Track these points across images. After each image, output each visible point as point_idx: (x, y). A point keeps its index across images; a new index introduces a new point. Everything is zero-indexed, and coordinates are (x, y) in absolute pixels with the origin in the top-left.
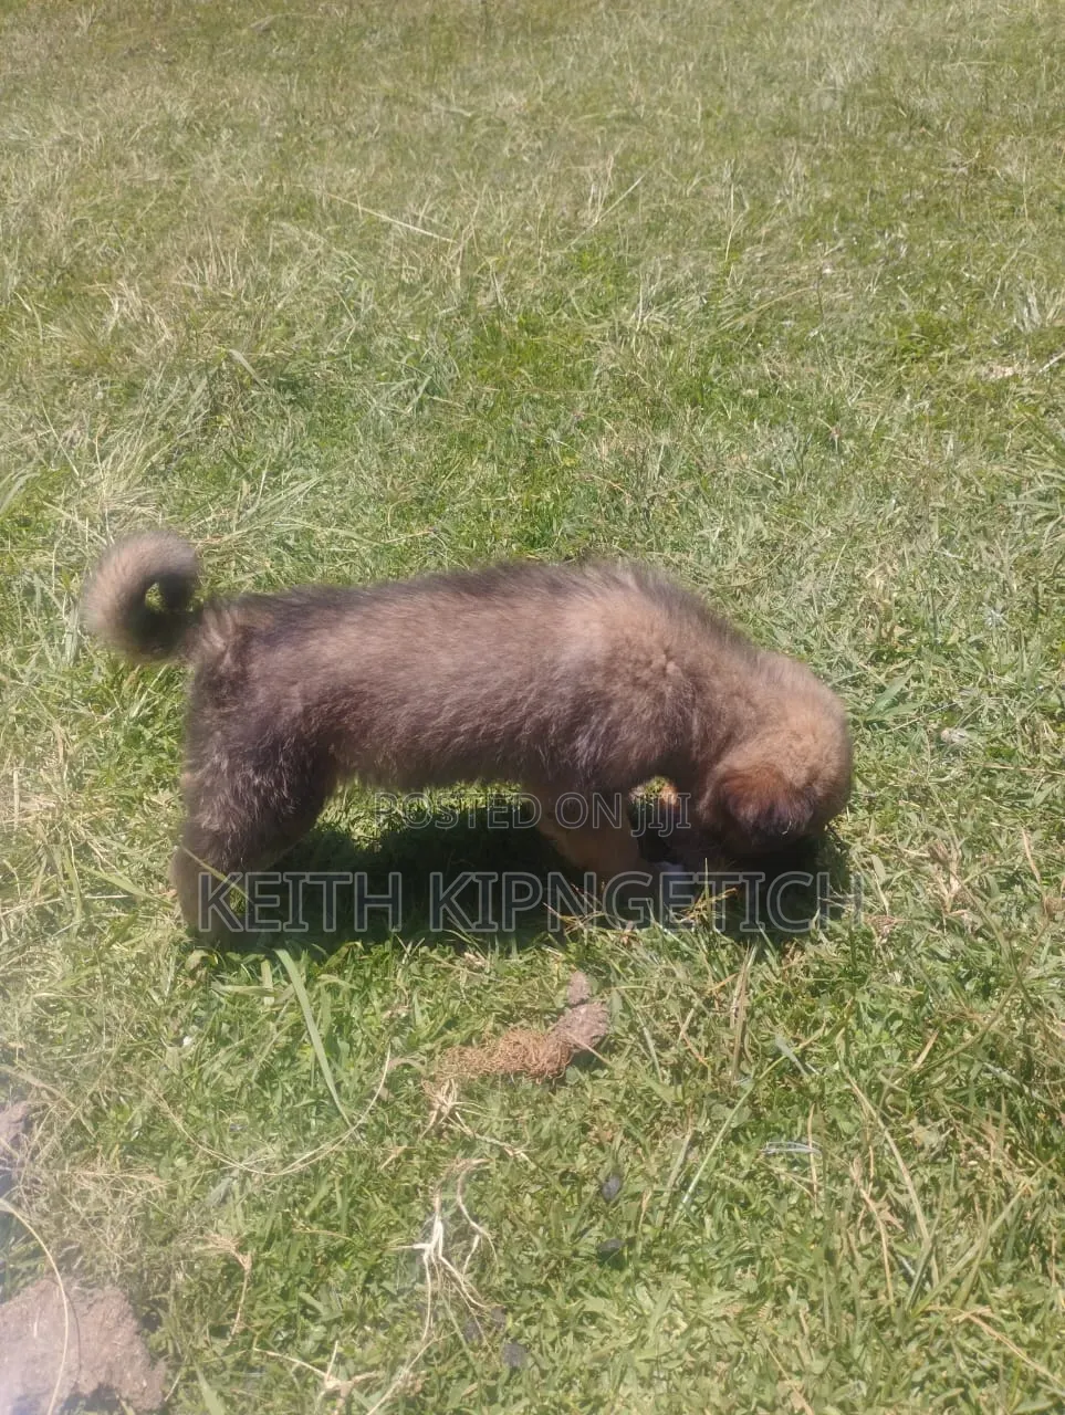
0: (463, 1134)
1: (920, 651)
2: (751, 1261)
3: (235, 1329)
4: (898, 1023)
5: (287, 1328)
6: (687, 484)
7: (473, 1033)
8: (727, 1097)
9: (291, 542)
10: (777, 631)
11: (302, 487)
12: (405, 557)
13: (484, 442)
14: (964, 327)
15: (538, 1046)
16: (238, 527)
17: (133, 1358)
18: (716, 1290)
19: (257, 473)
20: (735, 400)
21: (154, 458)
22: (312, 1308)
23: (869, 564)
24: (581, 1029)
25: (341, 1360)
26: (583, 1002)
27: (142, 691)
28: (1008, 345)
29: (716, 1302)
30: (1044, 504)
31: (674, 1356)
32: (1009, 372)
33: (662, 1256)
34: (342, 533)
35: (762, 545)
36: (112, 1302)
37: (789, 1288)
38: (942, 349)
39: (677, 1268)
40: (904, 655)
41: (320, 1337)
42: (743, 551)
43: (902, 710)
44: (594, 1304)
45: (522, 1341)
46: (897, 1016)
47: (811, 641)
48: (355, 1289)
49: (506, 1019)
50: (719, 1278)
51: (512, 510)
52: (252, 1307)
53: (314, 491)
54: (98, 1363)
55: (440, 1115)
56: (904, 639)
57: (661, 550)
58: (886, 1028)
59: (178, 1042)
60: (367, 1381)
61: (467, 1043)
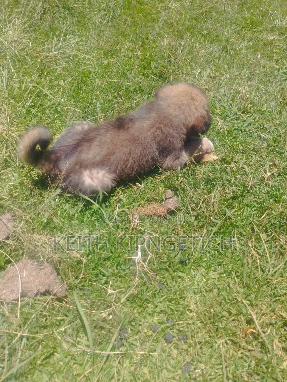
0: (141, 230)
1: (254, 112)
2: (221, 265)
3: (81, 276)
4: (255, 208)
5: (96, 277)
6: (189, 57)
7: (140, 204)
8: (213, 225)
9: (71, 58)
10: (216, 102)
11: (73, 41)
12: (107, 68)
13: (129, 35)
14: (261, 23)
15: (161, 209)
16: (55, 51)
17: (57, 283)
18: (211, 272)
19: (59, 35)
20: (200, 34)
21: (26, 26)
22: (103, 272)
23: (240, 86)
24: (172, 203)
25: (111, 286)
26: (170, 198)
27: (31, 97)
28: (272, 30)
29: (212, 275)
30: (285, 76)
31: (203, 287)
32: (273, 38)
33: (198, 262)
34: (87, 57)
35: (211, 77)
36: (49, 269)
37: (233, 272)
38: (255, 28)
39: (202, 266)
40: (250, 112)
41: (106, 280)
42: (206, 78)
43: (250, 127)
44: (180, 274)
45: (162, 282)
46: (254, 206)
47: (226, 106)
48: (114, 267)
49: (149, 201)
50: (213, 268)
51: (138, 58)
52: (86, 271)
53: (77, 43)
54: (45, 284)
55: (134, 225)
56: (250, 108)
57: (182, 75)
58: (252, 209)
59: (54, 200)
60: (121, 291)
61: (139, 206)
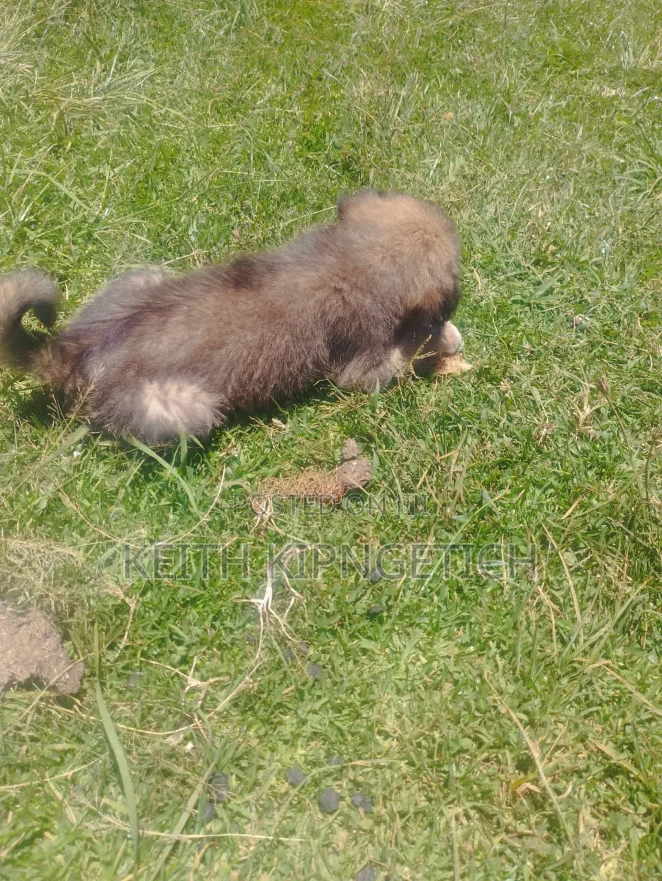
0: (277, 533)
1: (563, 263)
2: (464, 624)
3: (124, 642)
4: (551, 491)
5: (160, 646)
6: (417, 126)
7: (280, 470)
8: (450, 526)
9: (135, 113)
10: (474, 235)
11: (142, 74)
12: (220, 140)
13: (276, 68)
14: (590, 57)
15: (329, 486)
16: (95, 94)
17: (59, 659)
18: (441, 640)
19: (109, 57)
20: (445, 74)
21: (29, 31)
22: (177, 635)
23: (531, 201)
24: (356, 472)
25: (197, 669)
26: (354, 458)
27: (28, 202)
28: (613, 75)
29: (442, 647)
30: (638, 181)
31: (418, 677)
32: (613, 92)
33: (410, 616)
34: (173, 112)
35: (464, 177)
36: (40, 623)
37: (491, 643)
38: (574, 69)
39: (419, 625)
40: (552, 264)
41: (184, 653)
42: (453, 179)
43: (551, 299)
44: (365, 643)
45: (320, 663)
46: (551, 486)
47: (496, 246)
48: (207, 624)
49: (301, 465)
50: (445, 632)
51: (295, 122)
52: (135, 631)
53: (151, 80)
54: (30, 661)
55: (262, 520)
56: (553, 254)
57: (399, 167)
58: (544, 492)
59: (70, 454)
60: (219, 682)
61: (277, 476)
